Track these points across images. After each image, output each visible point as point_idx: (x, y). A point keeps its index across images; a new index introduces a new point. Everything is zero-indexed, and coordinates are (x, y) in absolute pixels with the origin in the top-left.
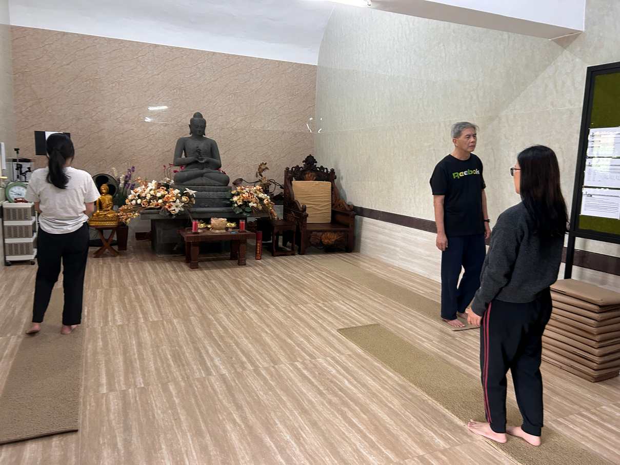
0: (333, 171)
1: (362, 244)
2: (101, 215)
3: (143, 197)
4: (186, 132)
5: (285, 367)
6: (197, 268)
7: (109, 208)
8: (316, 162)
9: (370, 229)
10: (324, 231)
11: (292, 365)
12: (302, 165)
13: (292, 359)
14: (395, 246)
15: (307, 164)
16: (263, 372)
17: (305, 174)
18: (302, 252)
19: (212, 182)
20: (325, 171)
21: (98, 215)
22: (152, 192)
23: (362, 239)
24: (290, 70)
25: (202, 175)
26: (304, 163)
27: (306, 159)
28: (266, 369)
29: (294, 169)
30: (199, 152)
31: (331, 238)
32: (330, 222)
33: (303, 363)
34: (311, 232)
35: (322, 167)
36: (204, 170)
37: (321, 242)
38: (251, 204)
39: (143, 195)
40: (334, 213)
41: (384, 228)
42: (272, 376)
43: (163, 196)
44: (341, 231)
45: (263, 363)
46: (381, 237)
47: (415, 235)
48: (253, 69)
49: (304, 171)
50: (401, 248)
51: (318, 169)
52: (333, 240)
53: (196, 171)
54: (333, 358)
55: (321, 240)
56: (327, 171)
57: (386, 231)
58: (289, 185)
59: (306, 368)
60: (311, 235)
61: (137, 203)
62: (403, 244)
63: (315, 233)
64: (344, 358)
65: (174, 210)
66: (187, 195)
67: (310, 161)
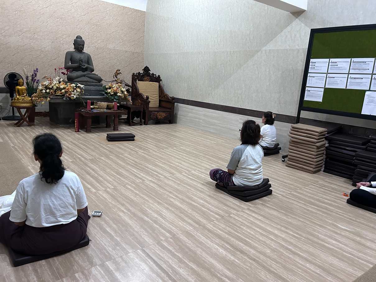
0: (159, 76)
1: (178, 119)
2: (21, 99)
3: (50, 88)
4: (72, 48)
5: (178, 175)
6: (91, 132)
7: (25, 95)
8: (150, 71)
9: (182, 110)
10: (158, 111)
11: (181, 174)
12: (142, 72)
13: (180, 172)
14: (200, 119)
15: (145, 72)
16: (170, 178)
17: (144, 77)
18: (146, 124)
19: (91, 80)
21: (18, 99)
22: (57, 85)
23: (178, 116)
24: (130, 12)
25: (84, 76)
26: (143, 71)
27: (144, 68)
28: (171, 177)
29: (137, 74)
30: (82, 61)
31: (162, 115)
32: (158, 106)
33: (186, 173)
34: (151, 111)
35: (153, 73)
36: (85, 73)
37: (157, 118)
38: (118, 94)
39: (51, 87)
40: (160, 101)
41: (192, 109)
42: (175, 179)
43: (64, 88)
44: (167, 111)
45: (167, 175)
46: (190, 114)
47: (212, 113)
48: (108, 10)
49: (142, 76)
50: (203, 120)
51: (151, 75)
52: (164, 117)
53: (80, 73)
54: (198, 171)
55: (157, 116)
56: (156, 76)
57: (194, 111)
58: (135, 83)
59: (189, 175)
60: (152, 113)
61: (46, 92)
62: (203, 118)
63: (154, 112)
64: (204, 171)
65: (73, 97)
66: (79, 87)
67: (146, 69)
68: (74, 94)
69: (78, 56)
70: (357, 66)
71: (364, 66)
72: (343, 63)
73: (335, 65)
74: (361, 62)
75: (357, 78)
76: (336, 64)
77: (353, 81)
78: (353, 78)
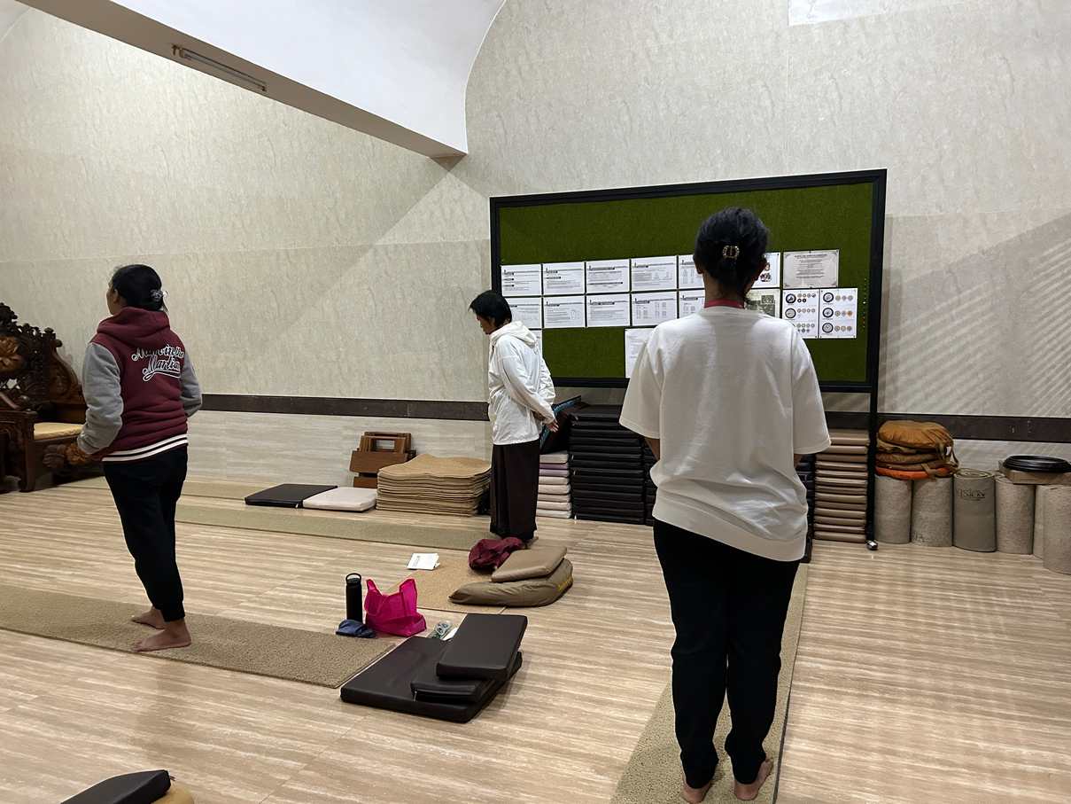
0: (50, 332)
8: (16, 317)
20: (34, 333)
35: (27, 325)
50: (229, 447)
51: (20, 330)
55: (66, 457)
70: (599, 277)
71: (612, 277)
72: (570, 273)
73: (554, 278)
74: (604, 269)
75: (604, 303)
76: (557, 275)
77: (596, 310)
78: (595, 303)
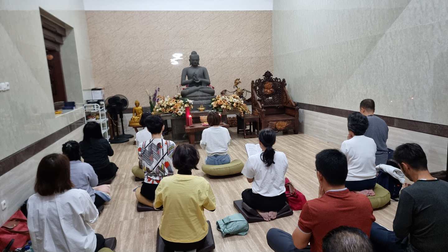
0: (284, 80)
1: (305, 128)
2: (136, 119)
3: (163, 106)
7: (141, 114)
8: (272, 75)
10: (277, 121)
12: (262, 78)
15: (266, 77)
17: (265, 84)
19: (204, 94)
21: (134, 119)
23: (305, 125)
24: (254, 15)
25: (197, 90)
27: (265, 74)
29: (257, 81)
30: (196, 76)
31: (282, 125)
35: (276, 78)
36: (199, 87)
37: (276, 128)
40: (285, 108)
41: (317, 116)
43: (173, 105)
44: (289, 120)
46: (316, 123)
47: (337, 120)
49: (263, 82)
51: (274, 80)
53: (193, 88)
56: (280, 81)
58: (254, 92)
63: (271, 122)
65: (180, 113)
66: (188, 103)
67: (268, 75)
68: (181, 111)
69: (193, 71)
